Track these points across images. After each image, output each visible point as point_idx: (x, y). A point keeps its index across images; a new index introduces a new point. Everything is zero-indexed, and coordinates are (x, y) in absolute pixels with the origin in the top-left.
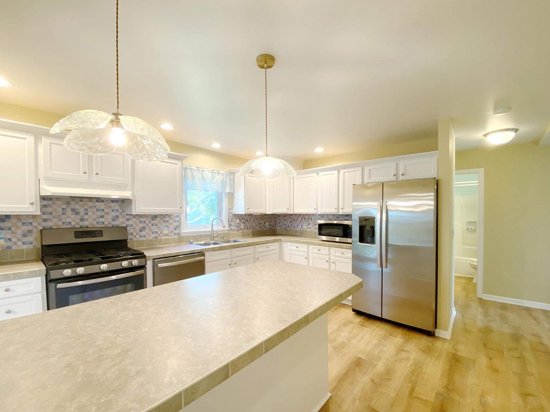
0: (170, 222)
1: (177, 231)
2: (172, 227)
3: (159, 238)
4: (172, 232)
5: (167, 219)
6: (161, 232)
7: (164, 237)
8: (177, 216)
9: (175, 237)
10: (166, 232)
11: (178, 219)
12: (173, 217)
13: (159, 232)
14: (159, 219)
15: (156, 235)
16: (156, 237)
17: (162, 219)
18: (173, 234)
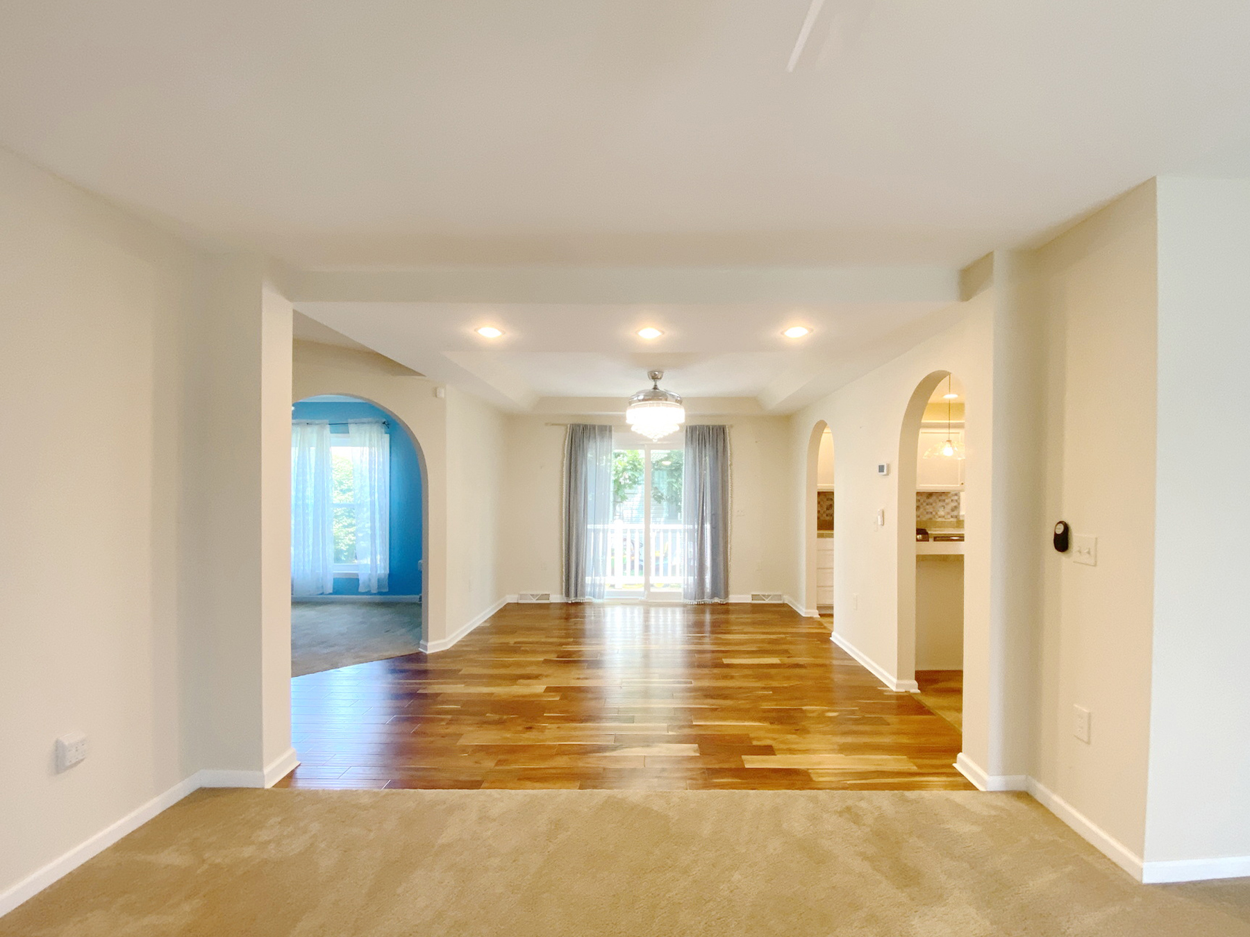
0: (947, 501)
1: (955, 513)
2: (948, 508)
3: (934, 519)
4: (948, 513)
5: (943, 498)
6: (937, 513)
7: (940, 520)
8: (956, 495)
9: (952, 519)
10: (941, 513)
11: (956, 498)
12: (950, 495)
13: (934, 513)
14: (934, 498)
15: (930, 516)
16: (931, 519)
17: (938, 498)
18: (949, 516)
